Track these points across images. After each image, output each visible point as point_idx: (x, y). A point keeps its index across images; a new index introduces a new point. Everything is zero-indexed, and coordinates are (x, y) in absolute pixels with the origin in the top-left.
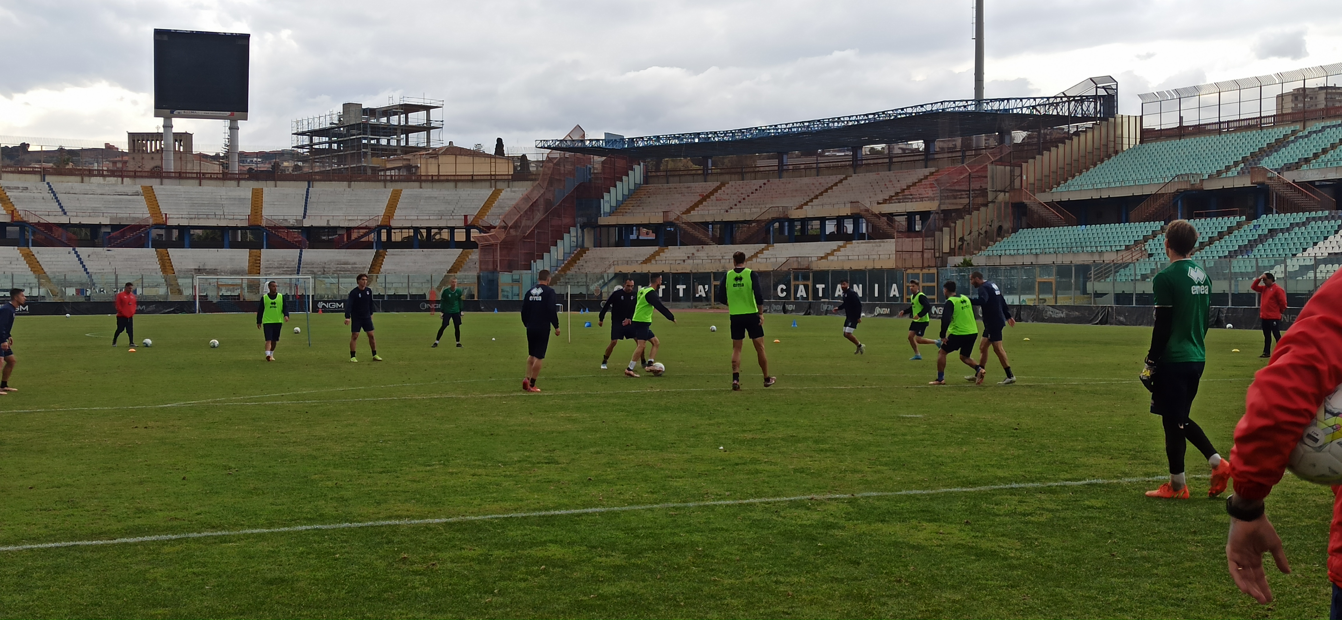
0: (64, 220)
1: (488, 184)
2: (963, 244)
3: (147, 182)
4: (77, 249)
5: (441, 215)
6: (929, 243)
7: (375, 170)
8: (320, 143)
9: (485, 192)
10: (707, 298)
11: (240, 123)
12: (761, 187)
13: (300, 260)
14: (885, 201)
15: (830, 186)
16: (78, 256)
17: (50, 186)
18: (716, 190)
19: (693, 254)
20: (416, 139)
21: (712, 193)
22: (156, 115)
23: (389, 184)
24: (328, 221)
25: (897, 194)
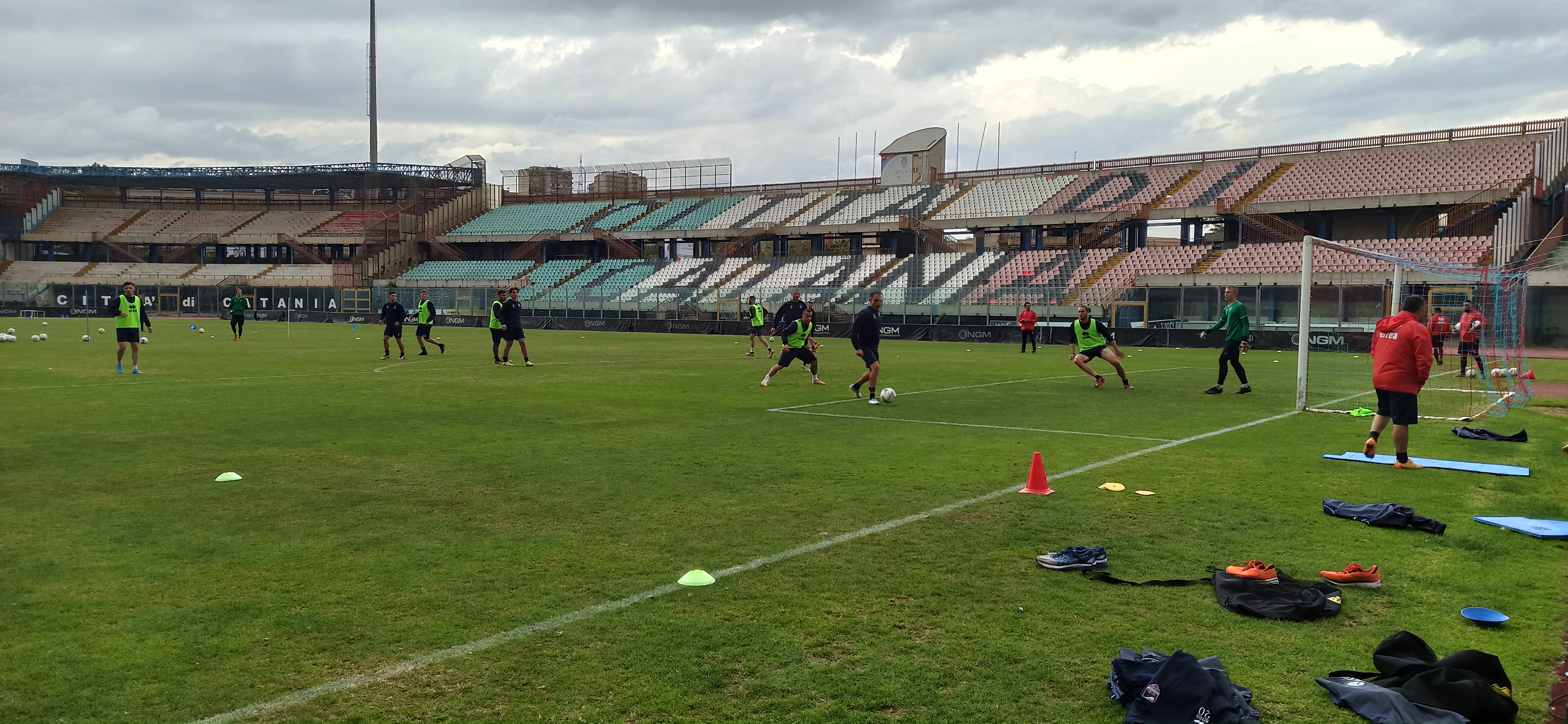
2: (384, 271)
6: (358, 269)
14: (305, 235)
15: (247, 219)
18: (137, 216)
19: (126, 270)
21: (133, 218)
25: (314, 229)
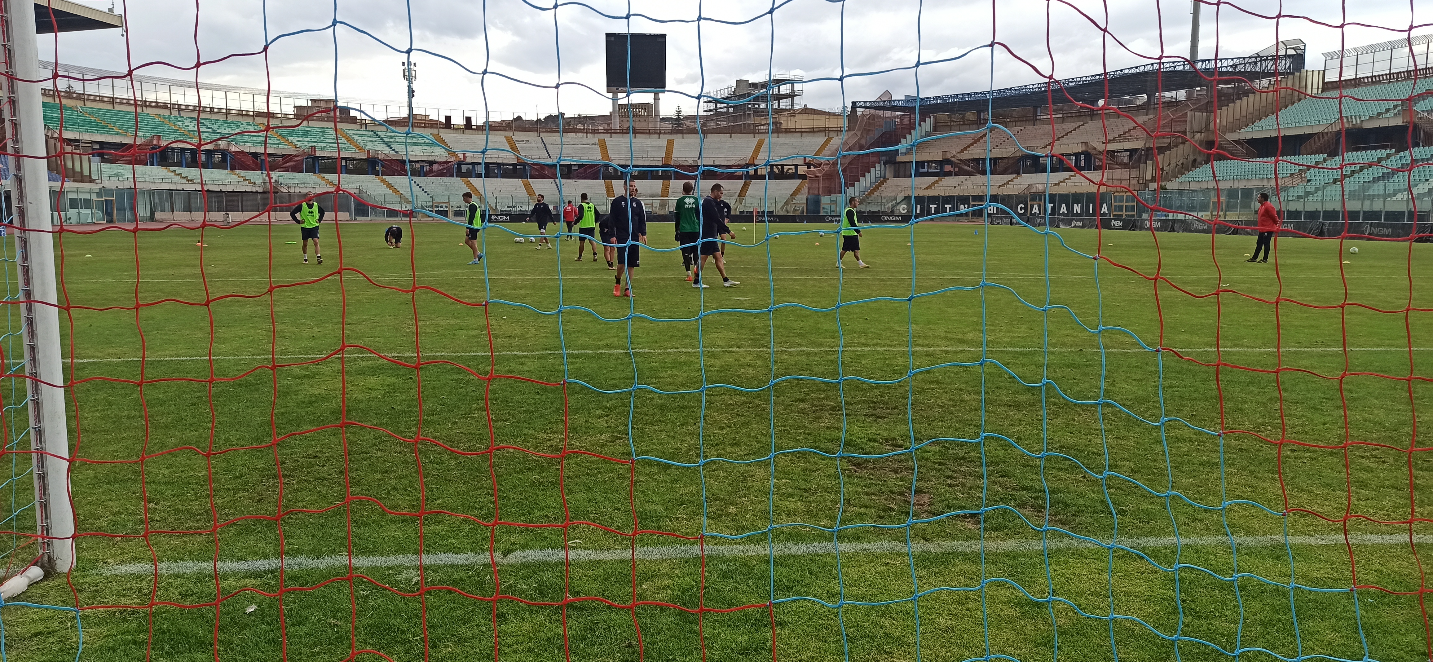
0: (549, 161)
1: (824, 134)
2: (1161, 174)
3: (602, 137)
4: (556, 180)
7: (755, 125)
8: (721, 108)
9: (821, 139)
10: (967, 214)
11: (661, 95)
12: (1018, 132)
14: (1109, 142)
15: (1070, 130)
16: (557, 185)
17: (542, 140)
18: (984, 135)
19: (962, 182)
20: (784, 104)
21: (981, 138)
22: (608, 91)
23: (756, 135)
24: (716, 161)
25: (1120, 135)
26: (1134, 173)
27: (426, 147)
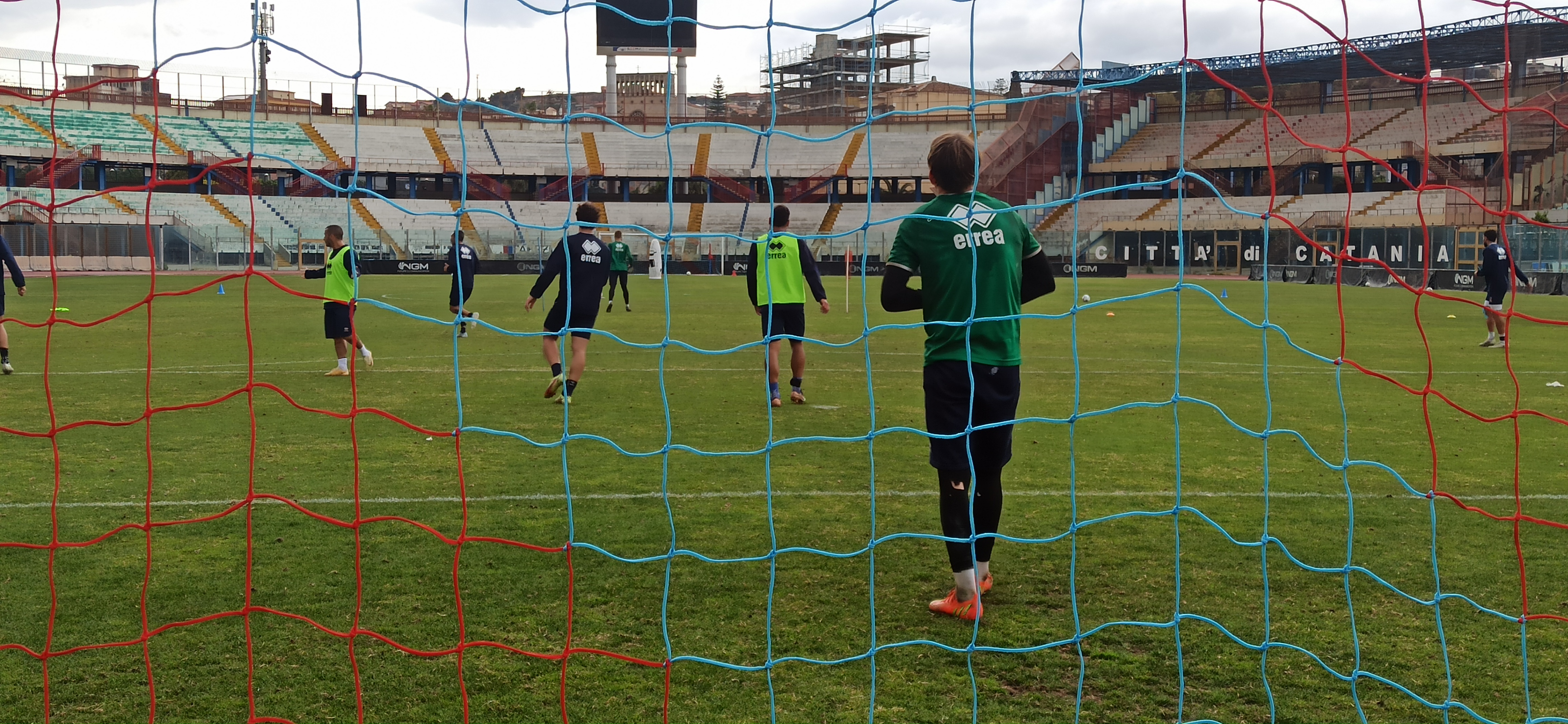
0: (498, 171)
1: (965, 125)
2: (1540, 195)
3: (588, 129)
4: (510, 203)
5: (905, 163)
7: (848, 111)
8: (790, 82)
10: (1209, 263)
11: (688, 60)
12: (1294, 124)
13: (745, 216)
14: (1450, 141)
15: (1382, 121)
16: (510, 210)
17: (487, 134)
18: (1238, 129)
19: (1201, 208)
20: (898, 74)
21: (1232, 133)
22: (599, 53)
23: (853, 127)
24: (778, 171)
25: (1467, 131)
26: (1493, 194)
27: (288, 147)
